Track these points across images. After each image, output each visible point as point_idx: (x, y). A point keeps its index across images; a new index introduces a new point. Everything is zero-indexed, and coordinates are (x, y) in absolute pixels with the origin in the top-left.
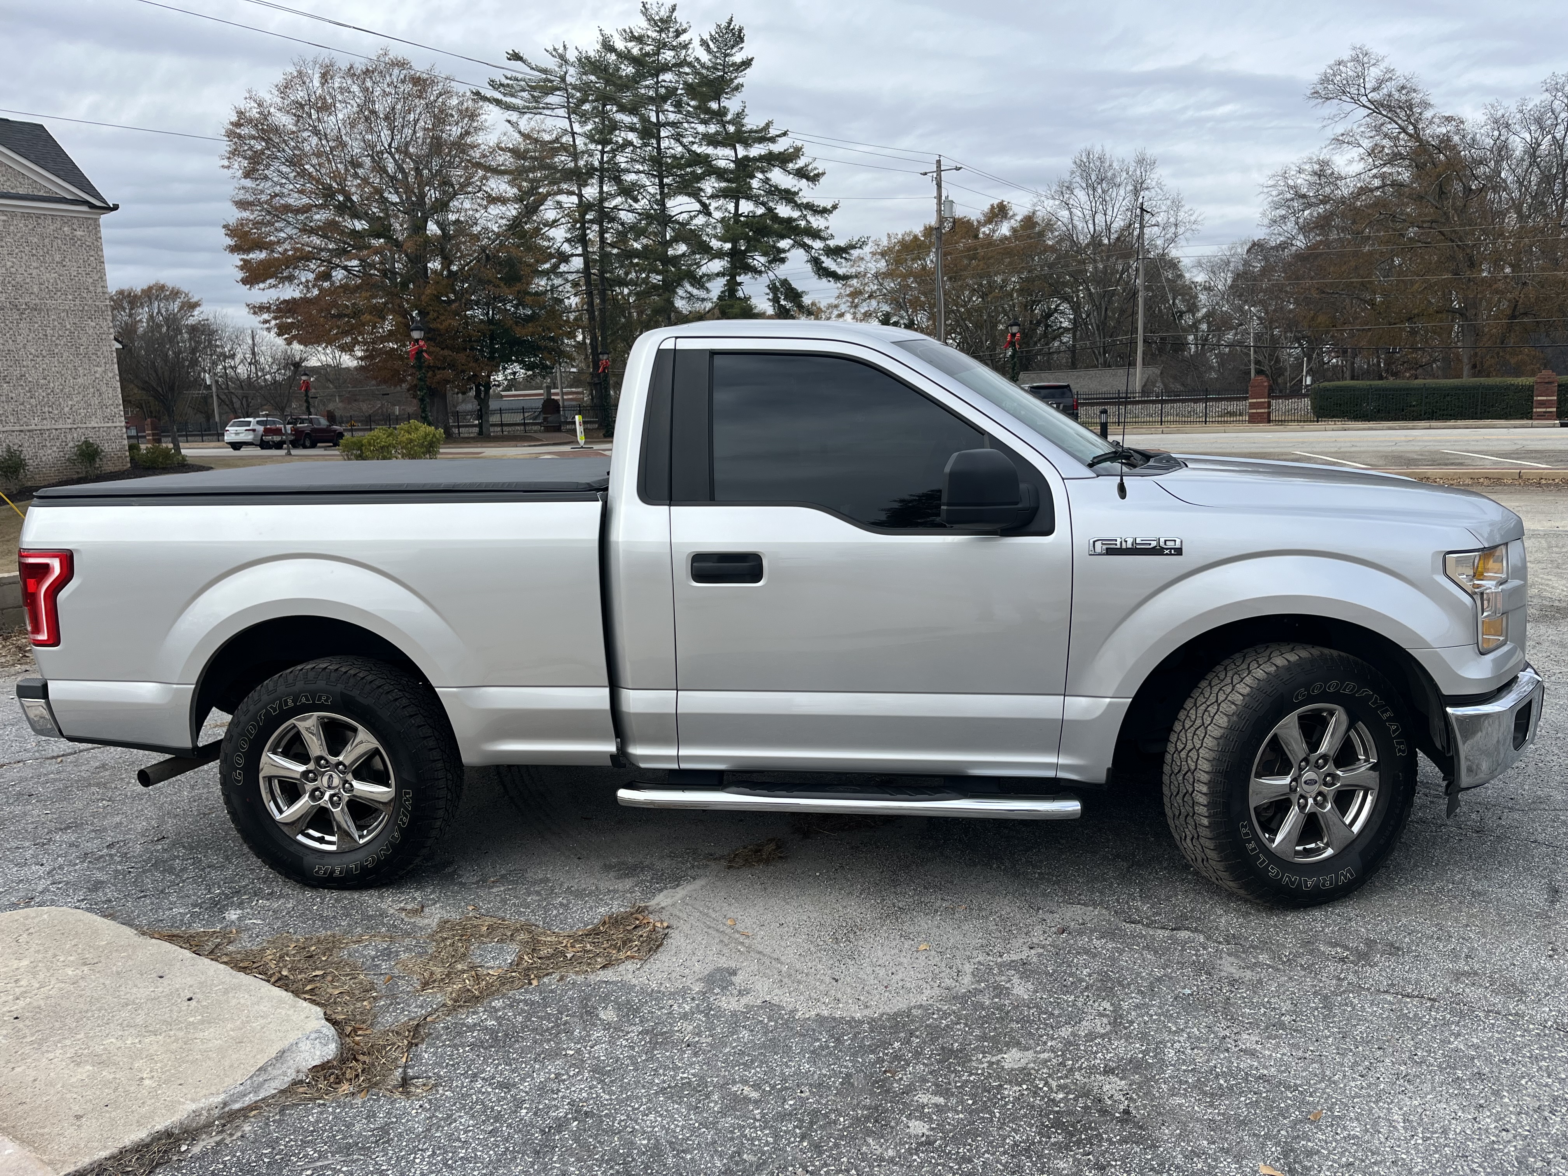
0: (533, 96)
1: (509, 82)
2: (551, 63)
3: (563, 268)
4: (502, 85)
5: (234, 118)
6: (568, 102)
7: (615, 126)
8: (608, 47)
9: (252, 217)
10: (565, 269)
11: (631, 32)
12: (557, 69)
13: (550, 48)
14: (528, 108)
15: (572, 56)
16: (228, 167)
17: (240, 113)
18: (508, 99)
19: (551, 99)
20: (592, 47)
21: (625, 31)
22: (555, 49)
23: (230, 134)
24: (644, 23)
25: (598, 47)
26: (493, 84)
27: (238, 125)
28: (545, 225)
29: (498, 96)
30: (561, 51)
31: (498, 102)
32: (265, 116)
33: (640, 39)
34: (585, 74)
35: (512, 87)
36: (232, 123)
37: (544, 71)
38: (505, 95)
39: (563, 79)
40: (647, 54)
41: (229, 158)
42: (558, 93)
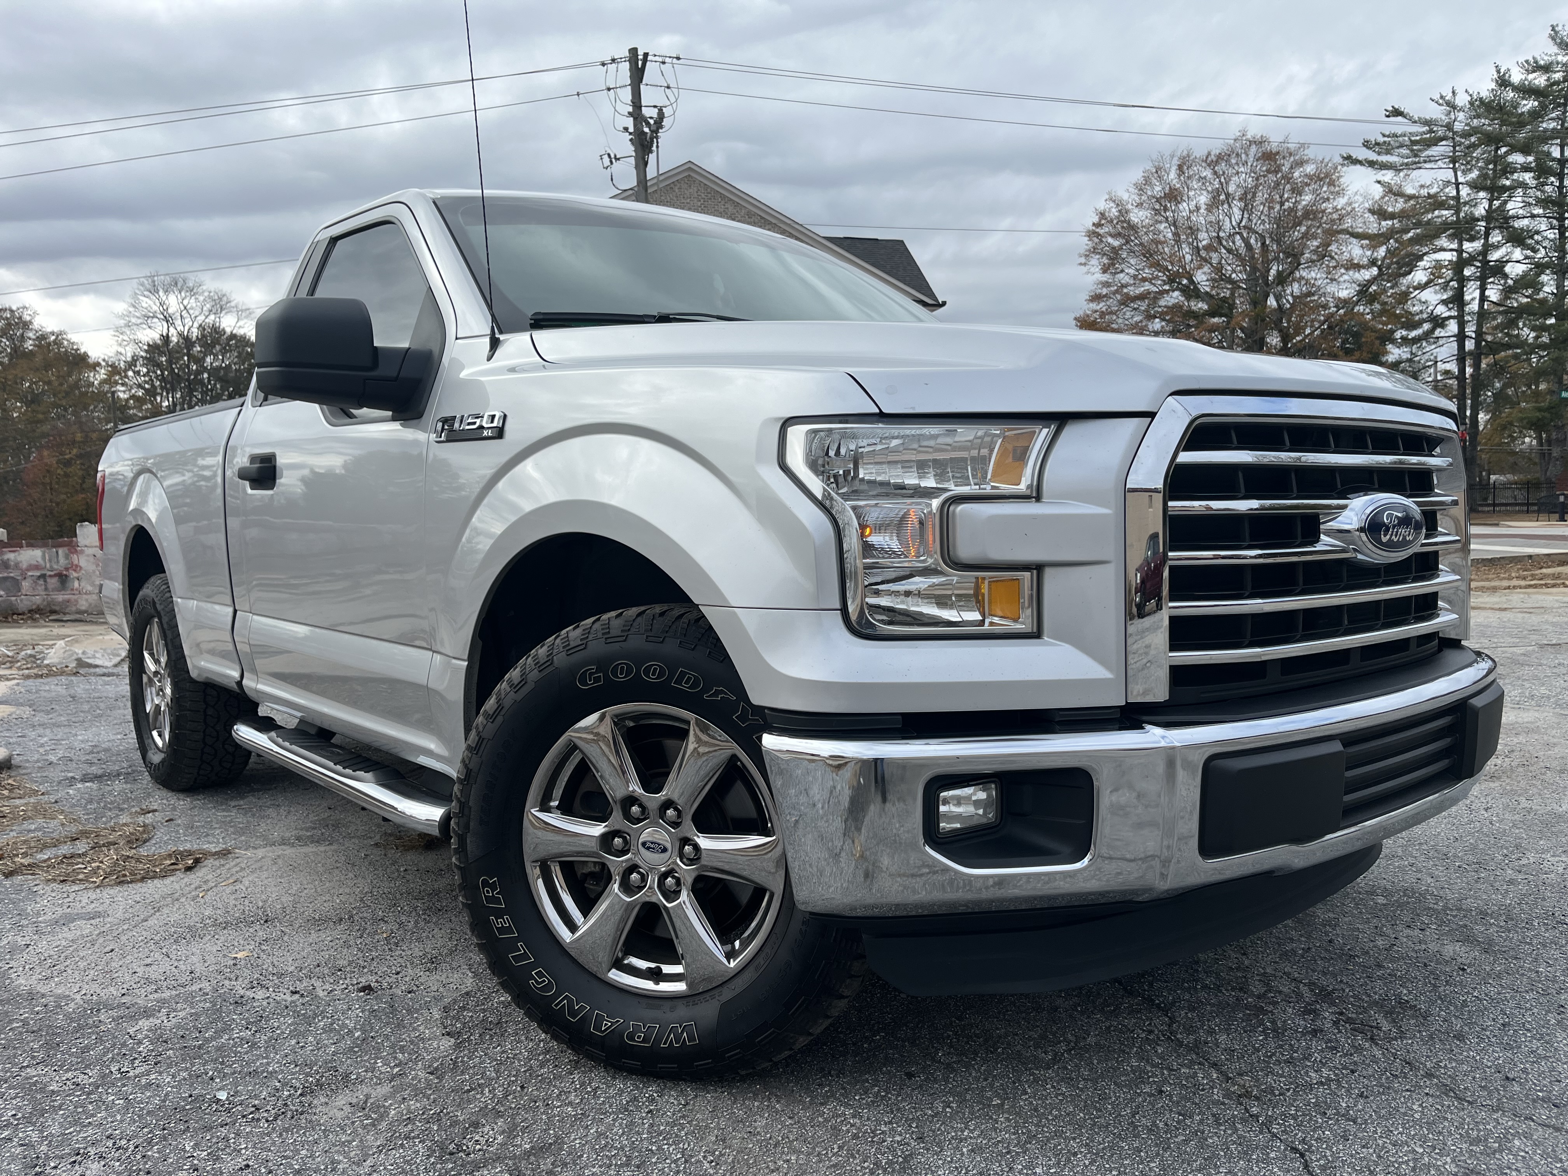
0: (1412, 150)
1: (1386, 139)
2: (1437, 113)
3: (1438, 332)
4: (1377, 144)
5: (1096, 219)
6: (1454, 151)
7: (1508, 170)
8: (1503, 82)
9: (1098, 308)
10: (1442, 334)
11: (1536, 62)
12: (1444, 118)
13: (1436, 97)
14: (1407, 164)
15: (1462, 100)
16: (1085, 264)
17: (1102, 215)
18: (1384, 158)
19: (1435, 151)
20: (1485, 87)
21: (1527, 61)
22: (1442, 97)
23: (1091, 234)
24: (1555, 49)
25: (1493, 85)
26: (1367, 144)
27: (1098, 225)
28: (1415, 288)
29: (1372, 156)
30: (1449, 97)
31: (1371, 164)
32: (1123, 212)
33: (1546, 69)
34: (1478, 116)
35: (1389, 144)
36: (1094, 224)
37: (1427, 123)
38: (1379, 154)
39: (1449, 127)
40: (1557, 83)
41: (1087, 256)
42: (1444, 143)
